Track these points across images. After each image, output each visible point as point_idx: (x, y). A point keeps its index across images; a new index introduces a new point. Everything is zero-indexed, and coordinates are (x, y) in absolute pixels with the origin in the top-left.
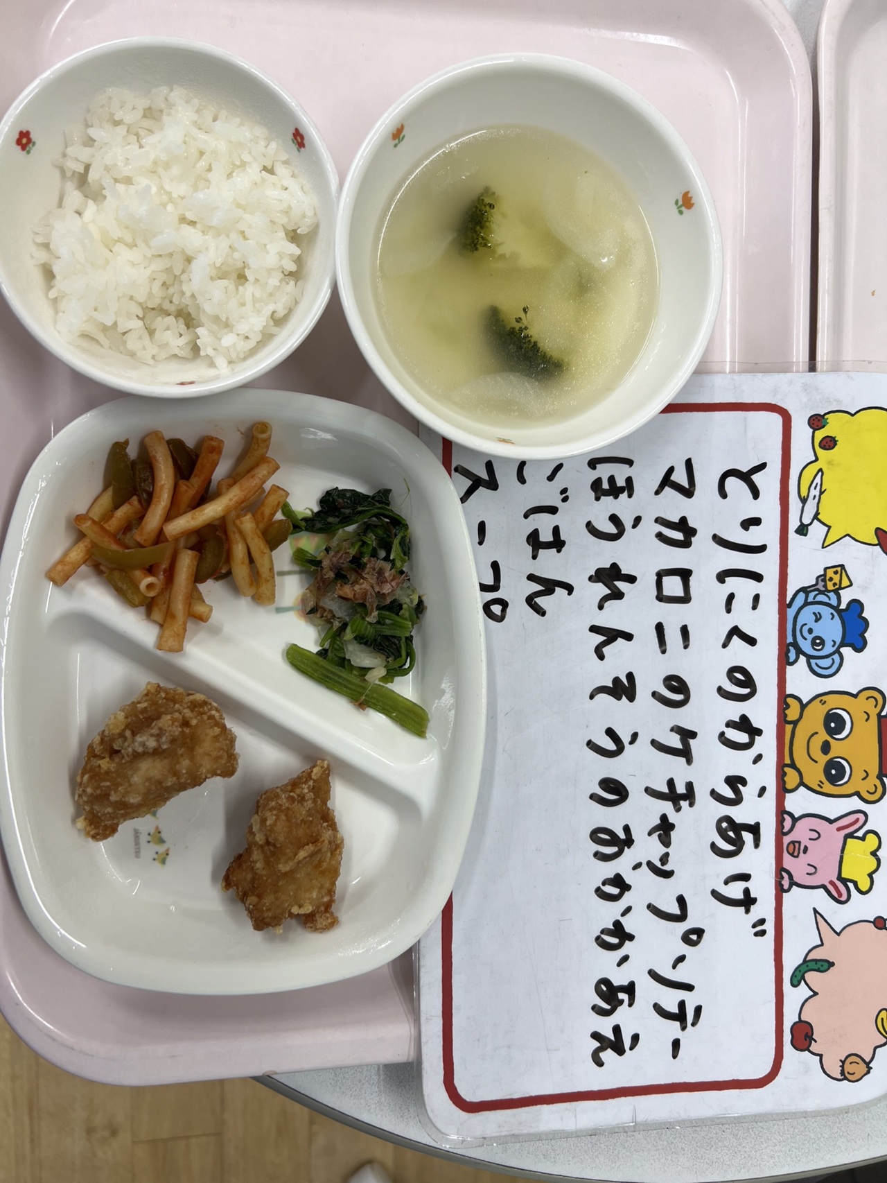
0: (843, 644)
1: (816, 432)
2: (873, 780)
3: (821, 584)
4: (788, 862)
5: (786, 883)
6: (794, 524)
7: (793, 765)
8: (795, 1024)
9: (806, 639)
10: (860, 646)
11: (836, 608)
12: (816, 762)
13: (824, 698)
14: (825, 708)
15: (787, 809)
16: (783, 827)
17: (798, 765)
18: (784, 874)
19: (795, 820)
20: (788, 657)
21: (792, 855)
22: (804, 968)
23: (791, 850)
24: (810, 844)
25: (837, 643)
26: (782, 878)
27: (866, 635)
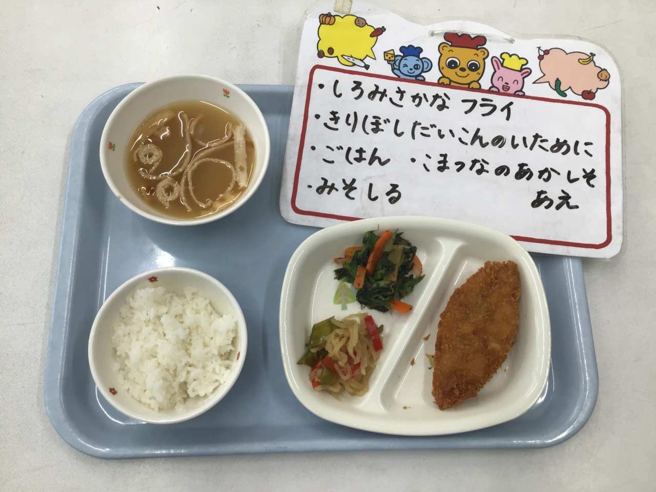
0: (418, 57)
1: (325, 55)
2: (479, 52)
4: (511, 91)
5: (521, 93)
7: (469, 84)
8: (583, 97)
9: (414, 72)
10: (420, 50)
11: (403, 57)
12: (468, 74)
13: (441, 67)
14: (445, 67)
15: (488, 89)
16: (496, 92)
17: (469, 82)
18: (517, 93)
19: (493, 86)
20: (422, 80)
21: (509, 89)
22: (558, 91)
23: (507, 90)
24: (504, 82)
25: (418, 59)
26: (518, 95)
27: (415, 47)
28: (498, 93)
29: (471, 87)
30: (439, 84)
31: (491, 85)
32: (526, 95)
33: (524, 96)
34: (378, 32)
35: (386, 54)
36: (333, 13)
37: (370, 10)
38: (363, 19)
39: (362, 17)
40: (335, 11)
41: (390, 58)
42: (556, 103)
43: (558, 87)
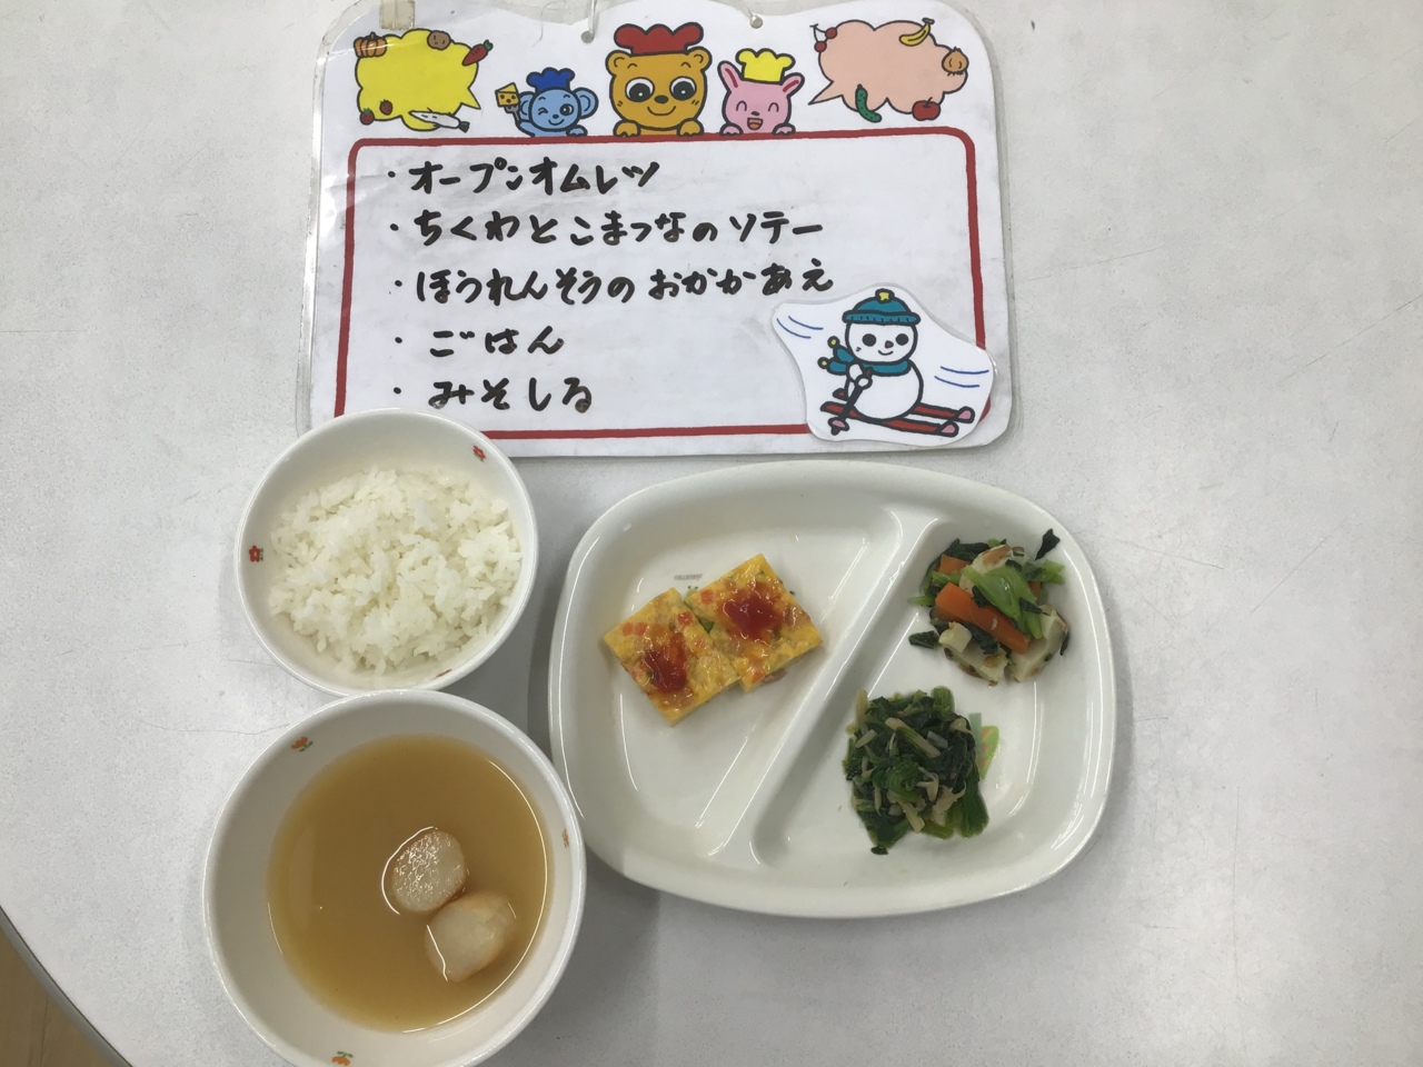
0: (568, 89)
1: (376, 117)
2: (689, 58)
3: (513, 109)
4: (767, 128)
5: (786, 130)
6: (459, 134)
7: (678, 127)
8: (914, 117)
9: (563, 120)
10: (568, 74)
11: (535, 96)
12: (675, 107)
13: (616, 103)
14: (625, 101)
16: (735, 134)
18: (778, 131)
19: (728, 124)
20: (580, 135)
21: (760, 125)
22: (864, 111)
23: (757, 126)
24: (750, 110)
25: (566, 93)
26: (782, 133)
27: (558, 69)
29: (682, 133)
34: (478, 53)
35: (499, 94)
36: (380, 33)
37: (453, 12)
38: (443, 32)
39: (441, 30)
40: (383, 27)
41: (509, 100)
42: (860, 139)
43: (861, 104)
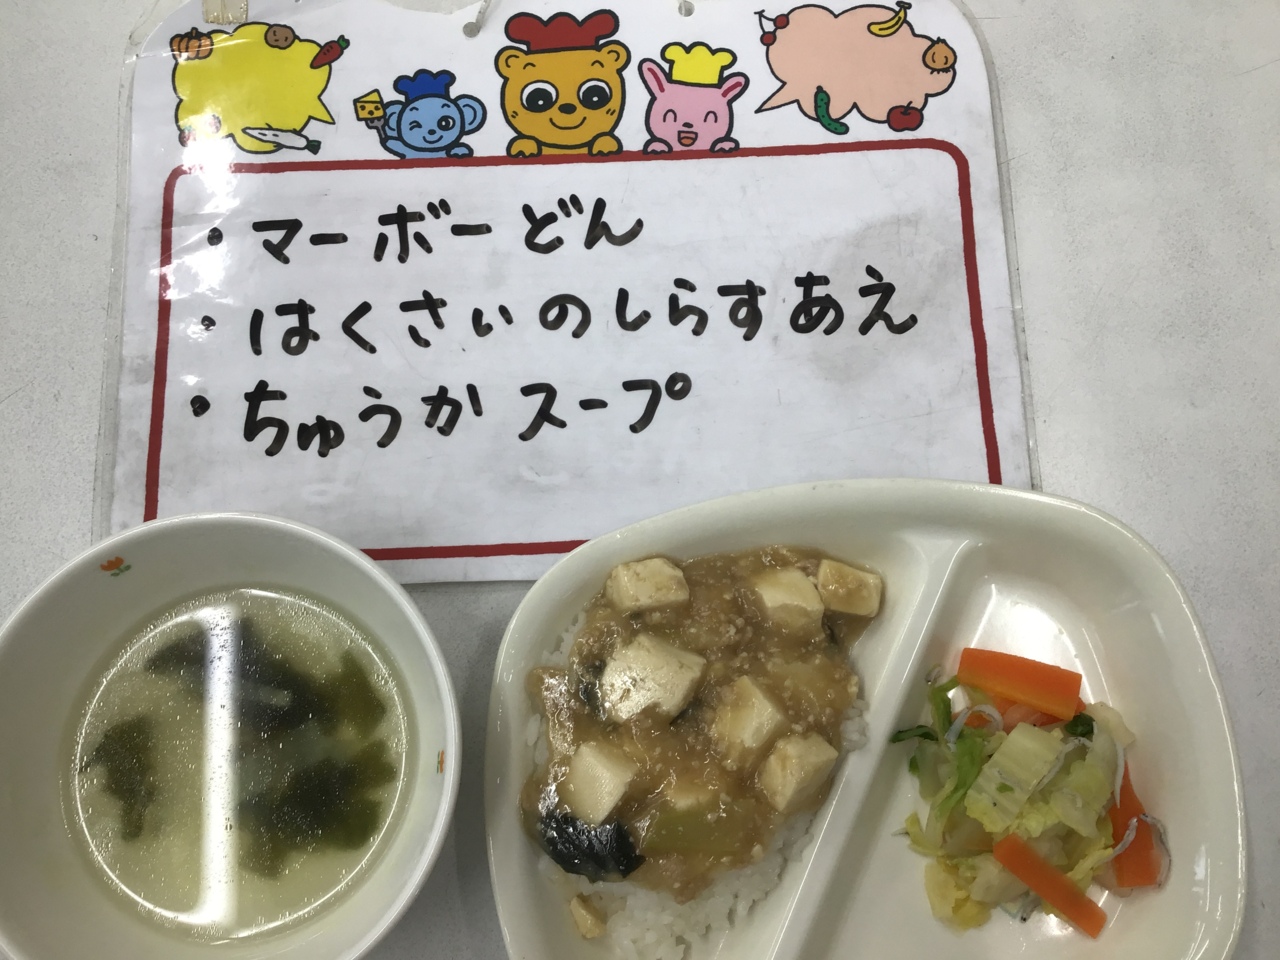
0: (446, 96)
3: (376, 123)
4: (703, 144)
5: (727, 145)
7: (590, 144)
8: (891, 127)
9: (441, 137)
10: (447, 78)
11: (405, 105)
12: (585, 118)
13: (510, 113)
14: (522, 112)
16: (663, 152)
17: (588, 138)
18: (718, 147)
19: (654, 139)
20: (464, 155)
21: (695, 140)
22: (826, 120)
23: (690, 141)
24: (681, 120)
25: (446, 102)
26: (722, 149)
27: (435, 71)
28: (669, 154)
29: (595, 151)
30: (513, 158)
31: (649, 137)
32: (741, 146)
33: (737, 151)
34: (330, 53)
35: (359, 105)
36: (204, 29)
37: (297, 1)
38: (285, 26)
39: (282, 23)
40: (207, 21)
41: (373, 113)
42: (822, 156)
